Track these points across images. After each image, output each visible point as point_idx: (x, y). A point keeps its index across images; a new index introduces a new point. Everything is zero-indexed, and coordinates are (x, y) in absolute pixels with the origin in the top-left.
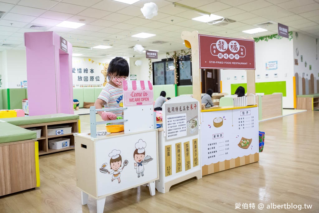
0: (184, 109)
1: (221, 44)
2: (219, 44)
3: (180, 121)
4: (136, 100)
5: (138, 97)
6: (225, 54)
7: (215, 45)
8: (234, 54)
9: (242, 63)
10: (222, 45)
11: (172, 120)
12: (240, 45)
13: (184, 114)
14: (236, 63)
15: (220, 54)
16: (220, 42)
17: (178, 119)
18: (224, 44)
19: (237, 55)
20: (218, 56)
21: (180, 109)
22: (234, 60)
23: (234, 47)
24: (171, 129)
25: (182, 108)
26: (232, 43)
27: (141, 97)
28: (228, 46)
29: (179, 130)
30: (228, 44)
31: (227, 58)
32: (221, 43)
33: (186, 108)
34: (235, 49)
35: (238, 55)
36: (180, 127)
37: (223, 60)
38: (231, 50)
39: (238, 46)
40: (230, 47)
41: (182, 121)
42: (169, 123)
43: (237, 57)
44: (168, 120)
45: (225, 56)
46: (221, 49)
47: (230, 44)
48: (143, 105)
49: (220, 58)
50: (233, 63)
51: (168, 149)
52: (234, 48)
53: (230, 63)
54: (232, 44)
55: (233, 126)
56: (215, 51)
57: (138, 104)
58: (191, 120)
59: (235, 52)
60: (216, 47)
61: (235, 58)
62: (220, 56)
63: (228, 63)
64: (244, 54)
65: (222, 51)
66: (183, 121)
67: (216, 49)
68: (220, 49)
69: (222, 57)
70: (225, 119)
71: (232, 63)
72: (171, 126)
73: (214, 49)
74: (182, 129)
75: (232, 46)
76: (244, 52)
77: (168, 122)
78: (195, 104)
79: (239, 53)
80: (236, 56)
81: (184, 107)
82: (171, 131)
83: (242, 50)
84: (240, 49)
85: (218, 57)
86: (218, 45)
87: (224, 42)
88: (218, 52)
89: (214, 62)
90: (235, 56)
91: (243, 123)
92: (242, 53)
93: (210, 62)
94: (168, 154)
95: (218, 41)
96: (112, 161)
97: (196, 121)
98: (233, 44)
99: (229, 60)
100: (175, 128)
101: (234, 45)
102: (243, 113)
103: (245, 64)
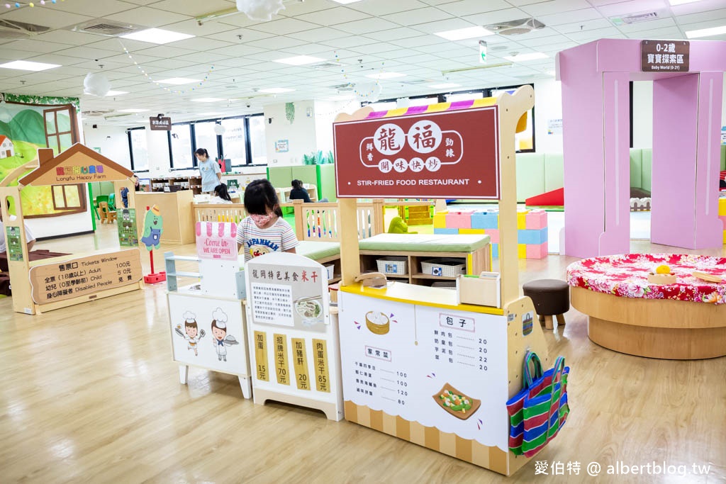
0: (287, 278)
1: (385, 136)
2: (382, 137)
3: (278, 297)
4: (214, 250)
5: (215, 247)
6: (398, 161)
7: (371, 141)
8: (424, 157)
9: (450, 182)
10: (389, 139)
11: (262, 291)
12: (442, 130)
13: (286, 286)
14: (431, 182)
15: (385, 161)
16: (384, 131)
17: (274, 292)
18: (394, 134)
19: (432, 159)
20: (380, 166)
21: (278, 275)
22: (425, 174)
23: (423, 138)
24: (259, 305)
25: (283, 275)
26: (418, 129)
27: (218, 248)
28: (406, 137)
29: (277, 312)
30: (406, 131)
31: (404, 170)
32: (388, 134)
33: (290, 275)
34: (428, 143)
35: (437, 159)
36: (278, 307)
37: (393, 175)
38: (413, 146)
39: (437, 133)
40: (411, 141)
41: (282, 298)
42: (256, 295)
43: (434, 165)
44: (253, 290)
45: (397, 165)
46: (386, 149)
47: (413, 131)
48: (223, 259)
49: (385, 171)
50: (420, 182)
51: (260, 338)
52: (423, 141)
53: (412, 182)
54: (417, 132)
55: (416, 343)
56: (370, 157)
57: (215, 257)
58: (304, 300)
59: (429, 150)
60: (373, 146)
61: (428, 167)
62: (385, 167)
63: (405, 182)
64: (457, 153)
65: (389, 152)
66: (285, 298)
67: (375, 151)
68: (384, 148)
69: (390, 169)
70: (395, 321)
71: (418, 182)
72: (259, 300)
73: (369, 151)
74: (282, 312)
75: (417, 136)
76: (456, 148)
77: (255, 293)
78: (314, 273)
79: (440, 153)
80: (431, 162)
81: (287, 274)
82: (260, 310)
83: (449, 142)
84: (443, 142)
85: (380, 168)
86: (379, 139)
87: (394, 130)
88: (378, 157)
89: (369, 183)
90: (428, 161)
91: (447, 347)
92: (450, 153)
93: (359, 183)
94: (261, 345)
95: (379, 130)
96: (187, 324)
97: (317, 306)
98: (422, 130)
99: (409, 174)
100: (268, 306)
101: (424, 134)
102: (449, 320)
103: (461, 182)
